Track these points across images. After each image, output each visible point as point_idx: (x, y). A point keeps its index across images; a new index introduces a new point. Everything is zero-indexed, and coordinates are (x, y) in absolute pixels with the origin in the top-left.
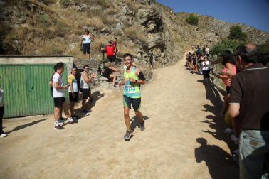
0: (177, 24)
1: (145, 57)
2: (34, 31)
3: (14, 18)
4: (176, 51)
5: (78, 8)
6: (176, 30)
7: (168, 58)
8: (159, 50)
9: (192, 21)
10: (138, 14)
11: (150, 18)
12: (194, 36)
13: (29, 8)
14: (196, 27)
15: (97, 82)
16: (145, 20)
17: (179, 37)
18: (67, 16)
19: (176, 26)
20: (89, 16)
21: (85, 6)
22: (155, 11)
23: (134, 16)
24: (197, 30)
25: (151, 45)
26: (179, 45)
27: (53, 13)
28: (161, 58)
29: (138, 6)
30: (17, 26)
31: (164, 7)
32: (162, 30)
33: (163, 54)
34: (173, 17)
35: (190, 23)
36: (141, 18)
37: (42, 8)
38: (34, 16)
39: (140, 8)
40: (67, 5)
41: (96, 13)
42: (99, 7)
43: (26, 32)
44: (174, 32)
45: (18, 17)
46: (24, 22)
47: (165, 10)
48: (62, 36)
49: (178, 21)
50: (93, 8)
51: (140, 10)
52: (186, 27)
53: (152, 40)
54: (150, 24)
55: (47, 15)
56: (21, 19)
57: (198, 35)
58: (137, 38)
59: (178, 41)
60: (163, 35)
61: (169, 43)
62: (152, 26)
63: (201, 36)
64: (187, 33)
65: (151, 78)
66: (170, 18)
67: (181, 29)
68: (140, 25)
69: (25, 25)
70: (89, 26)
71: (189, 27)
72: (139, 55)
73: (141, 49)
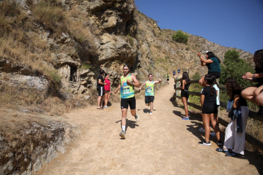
0: (162, 40)
1: (83, 76)
6: (159, 47)
9: (180, 39)
12: (182, 57)
14: (185, 46)
17: (163, 56)
19: (159, 42)
24: (187, 49)
26: (162, 66)
32: (134, 34)
34: (157, 31)
35: (177, 41)
44: (156, 49)
47: (148, 21)
49: (164, 37)
52: (173, 45)
53: (110, 45)
54: (109, 15)
57: (188, 56)
58: (64, 30)
59: (161, 61)
63: (192, 57)
64: (174, 53)
66: (153, 31)
67: (166, 47)
68: (85, 12)
71: (176, 45)
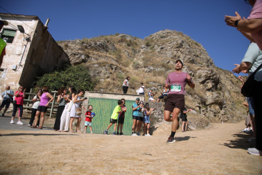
2: (114, 83)
3: (102, 75)
4: (238, 112)
5: (146, 69)
7: (229, 116)
8: (217, 107)
10: (197, 74)
11: (208, 78)
13: (112, 69)
15: (160, 120)
16: (203, 79)
18: (137, 75)
20: (154, 75)
21: (152, 68)
22: (212, 72)
23: (193, 76)
25: (210, 101)
27: (128, 72)
28: (220, 115)
29: (197, 68)
30: (103, 80)
31: (224, 71)
33: (222, 112)
36: (200, 77)
37: (121, 69)
38: (115, 74)
39: (199, 69)
40: (138, 68)
41: (160, 73)
42: (163, 69)
43: (109, 84)
45: (105, 74)
46: (108, 77)
48: (134, 89)
50: (159, 69)
51: (199, 71)
55: (123, 74)
56: (106, 76)
60: (222, 94)
61: (229, 103)
62: (210, 85)
65: (207, 125)
69: (108, 80)
70: (154, 82)
72: (198, 108)
73: (199, 104)
